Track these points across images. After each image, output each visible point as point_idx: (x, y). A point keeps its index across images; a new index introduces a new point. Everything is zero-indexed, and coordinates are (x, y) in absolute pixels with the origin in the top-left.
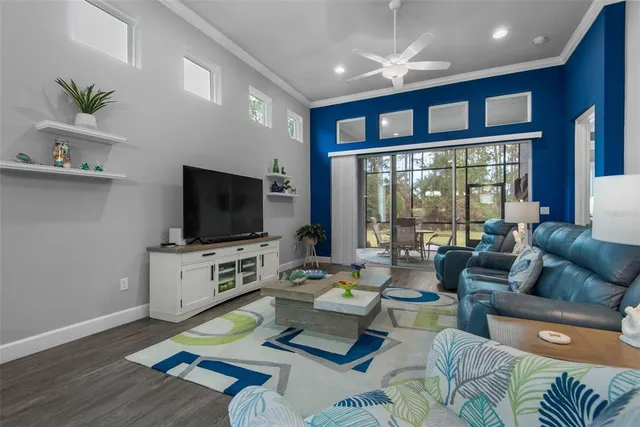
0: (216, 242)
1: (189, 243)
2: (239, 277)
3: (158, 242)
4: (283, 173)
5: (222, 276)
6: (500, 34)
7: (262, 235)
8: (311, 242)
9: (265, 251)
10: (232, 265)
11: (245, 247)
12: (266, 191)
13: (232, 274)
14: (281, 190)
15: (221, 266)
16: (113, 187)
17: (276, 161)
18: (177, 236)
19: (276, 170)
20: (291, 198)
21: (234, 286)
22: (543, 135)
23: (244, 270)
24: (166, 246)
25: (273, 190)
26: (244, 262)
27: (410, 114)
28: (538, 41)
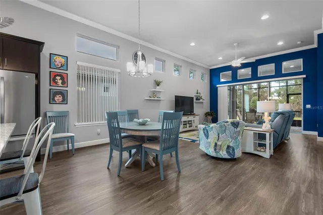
2: (188, 125)
4: (200, 94)
6: (281, 43)
7: (194, 114)
8: (210, 118)
9: (195, 119)
10: (186, 122)
11: (189, 117)
12: (195, 100)
13: (186, 124)
14: (199, 100)
16: (161, 102)
17: (197, 90)
19: (197, 93)
20: (202, 102)
21: (187, 128)
25: (197, 100)
26: (189, 121)
27: (250, 69)
28: (299, 43)
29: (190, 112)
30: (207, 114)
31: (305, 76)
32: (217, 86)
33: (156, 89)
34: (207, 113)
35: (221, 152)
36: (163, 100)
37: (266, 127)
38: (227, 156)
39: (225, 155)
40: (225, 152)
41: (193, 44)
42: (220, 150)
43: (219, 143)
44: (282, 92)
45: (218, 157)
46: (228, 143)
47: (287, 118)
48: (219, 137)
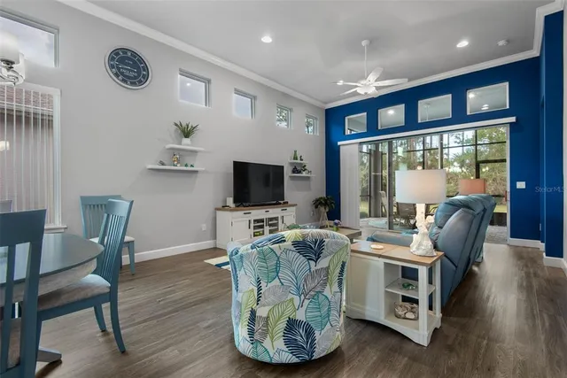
0: (253, 206)
1: (236, 206)
2: (267, 229)
3: (220, 206)
4: (301, 160)
5: (255, 228)
6: (463, 44)
7: (284, 203)
9: (284, 213)
10: (262, 221)
11: (271, 210)
12: (287, 172)
13: (262, 227)
14: (300, 172)
15: (255, 221)
16: (199, 175)
17: (295, 152)
18: (230, 201)
19: (295, 158)
20: (309, 178)
21: (263, 234)
22: (517, 119)
23: (270, 225)
24: (225, 207)
25: (294, 172)
26: (271, 219)
27: (402, 107)
28: (501, 43)
29: (277, 199)
30: (318, 203)
31: (513, 119)
32: (339, 143)
33: (180, 144)
34: (317, 200)
35: (267, 343)
36: (203, 172)
37: (419, 247)
38: (287, 357)
39: (279, 351)
40: (280, 343)
41: (267, 39)
42: (265, 334)
43: (262, 312)
44: (467, 161)
45: (259, 358)
46: (288, 313)
47: (479, 217)
48: (259, 289)
